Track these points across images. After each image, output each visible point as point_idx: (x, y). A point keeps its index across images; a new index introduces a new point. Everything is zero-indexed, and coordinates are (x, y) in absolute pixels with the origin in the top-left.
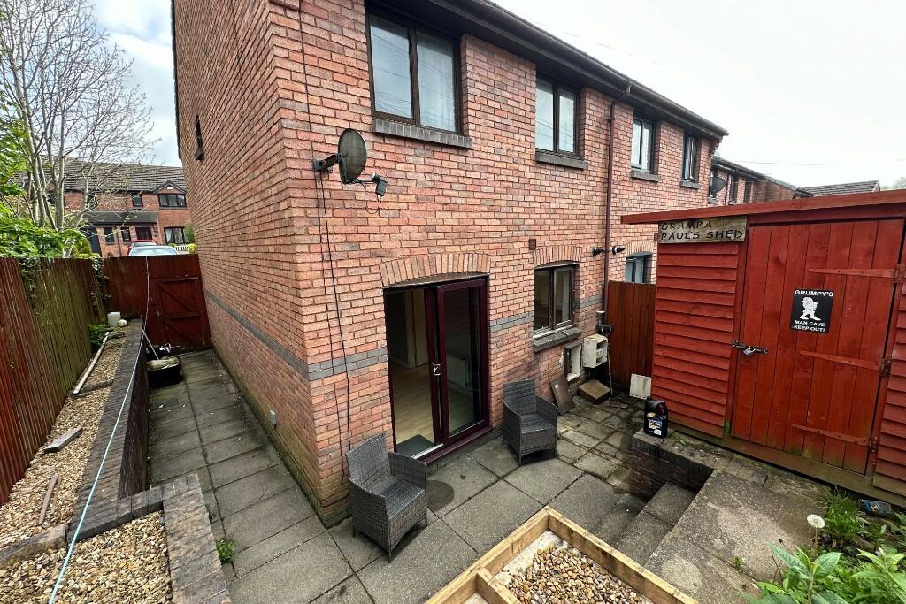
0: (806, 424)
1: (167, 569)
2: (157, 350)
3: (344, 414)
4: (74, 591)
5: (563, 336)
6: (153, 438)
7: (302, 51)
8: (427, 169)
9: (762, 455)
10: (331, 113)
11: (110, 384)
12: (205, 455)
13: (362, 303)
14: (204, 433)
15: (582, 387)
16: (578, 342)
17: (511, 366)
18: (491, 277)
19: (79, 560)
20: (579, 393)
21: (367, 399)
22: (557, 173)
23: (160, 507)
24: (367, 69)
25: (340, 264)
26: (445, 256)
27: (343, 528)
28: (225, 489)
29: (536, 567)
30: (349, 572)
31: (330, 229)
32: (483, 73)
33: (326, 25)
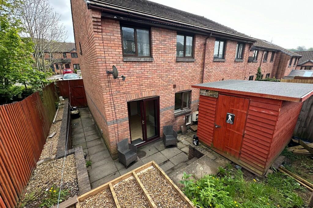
0: (228, 146)
1: (75, 166)
2: (73, 108)
3: (117, 133)
4: (59, 168)
5: (185, 112)
6: (73, 134)
7: (103, 43)
8: (140, 69)
9: (219, 152)
10: (111, 58)
11: (62, 120)
12: (86, 139)
13: (121, 106)
14: (85, 133)
15: (191, 127)
16: (190, 114)
17: (167, 121)
18: (160, 97)
19: (59, 162)
20: (190, 128)
21: (123, 130)
22: (184, 64)
23: (74, 153)
24: (121, 44)
25: (115, 97)
26: (145, 92)
27: (117, 160)
28: (90, 148)
29: (146, 172)
30: (117, 170)
31: (112, 88)
32: (158, 38)
33: (109, 34)
